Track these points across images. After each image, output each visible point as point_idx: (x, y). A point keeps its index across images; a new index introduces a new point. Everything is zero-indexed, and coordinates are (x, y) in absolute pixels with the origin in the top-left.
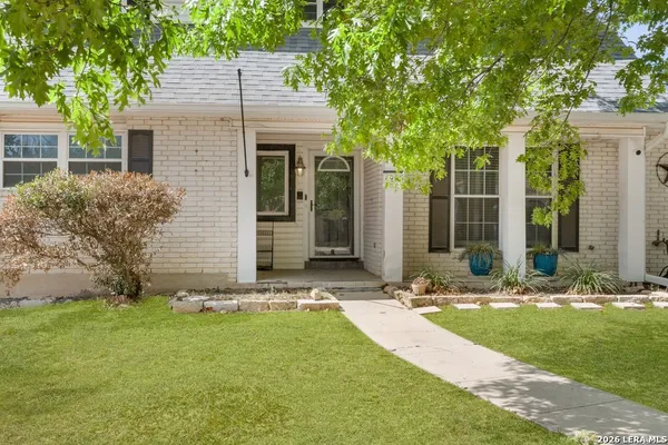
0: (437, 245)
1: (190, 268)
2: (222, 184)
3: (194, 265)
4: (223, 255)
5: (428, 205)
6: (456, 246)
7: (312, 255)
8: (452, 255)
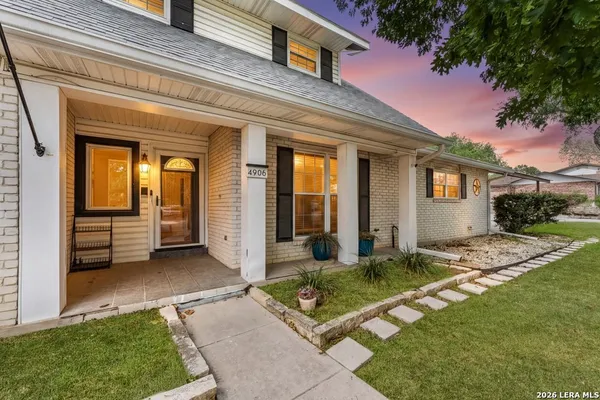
0: (283, 235)
5: (276, 201)
6: (296, 235)
7: (158, 246)
8: (294, 243)
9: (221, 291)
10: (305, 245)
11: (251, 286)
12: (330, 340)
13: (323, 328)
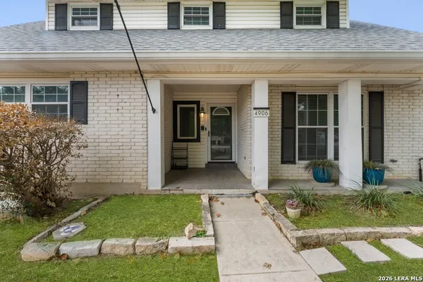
0: (287, 159)
1: (114, 179)
2: (136, 118)
3: (117, 177)
4: (137, 170)
5: (280, 133)
6: (299, 159)
7: (210, 160)
8: (297, 166)
9: (236, 191)
10: (306, 168)
11: (257, 192)
12: (304, 244)
13: (300, 233)
